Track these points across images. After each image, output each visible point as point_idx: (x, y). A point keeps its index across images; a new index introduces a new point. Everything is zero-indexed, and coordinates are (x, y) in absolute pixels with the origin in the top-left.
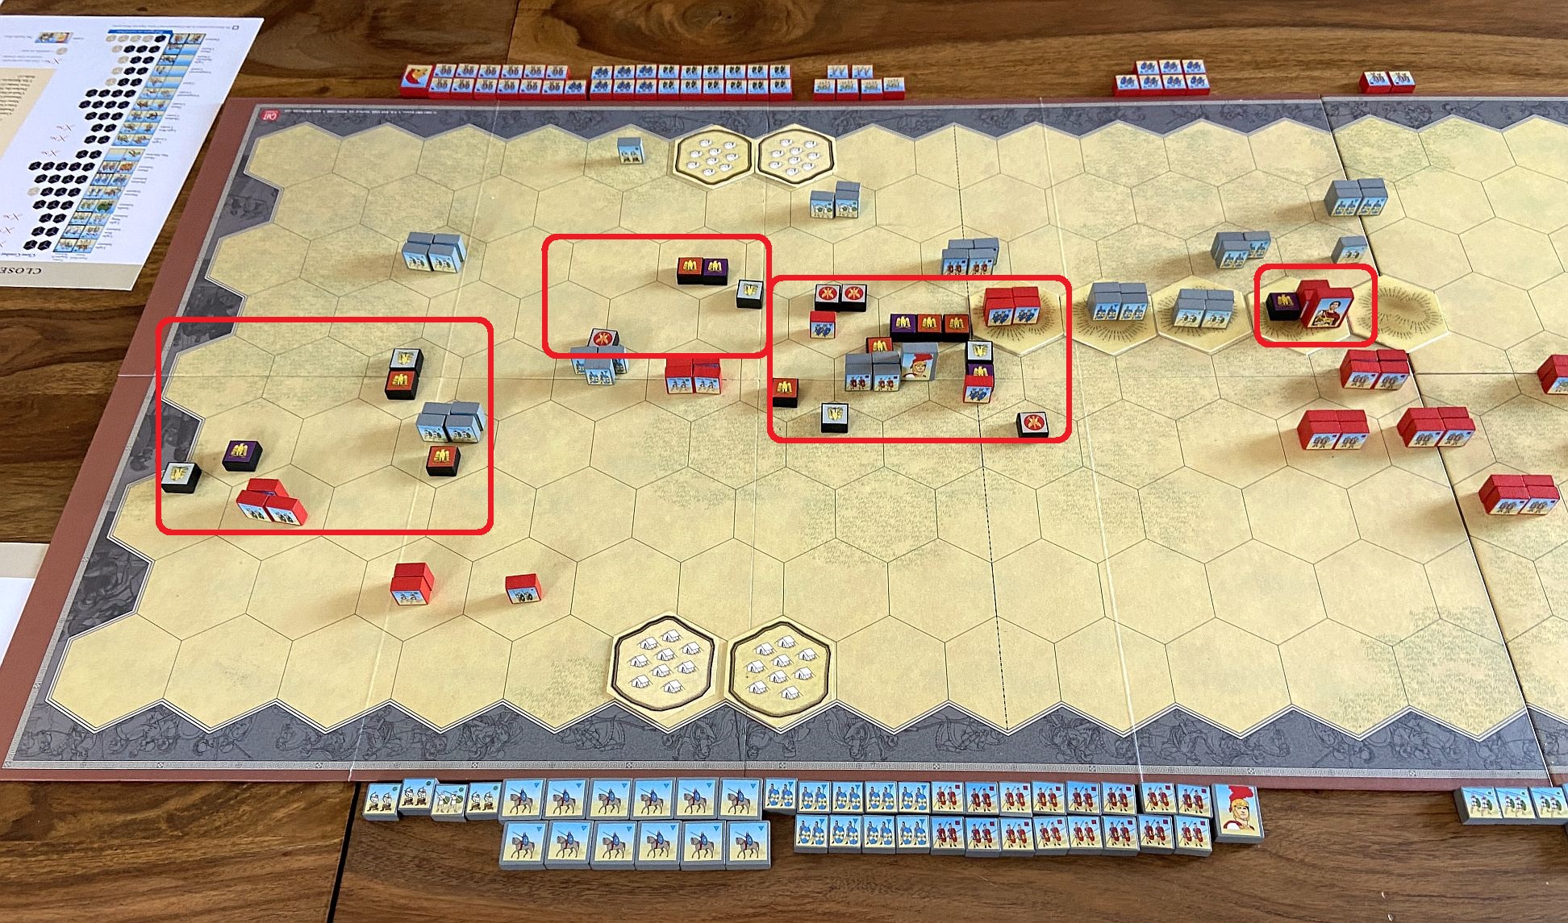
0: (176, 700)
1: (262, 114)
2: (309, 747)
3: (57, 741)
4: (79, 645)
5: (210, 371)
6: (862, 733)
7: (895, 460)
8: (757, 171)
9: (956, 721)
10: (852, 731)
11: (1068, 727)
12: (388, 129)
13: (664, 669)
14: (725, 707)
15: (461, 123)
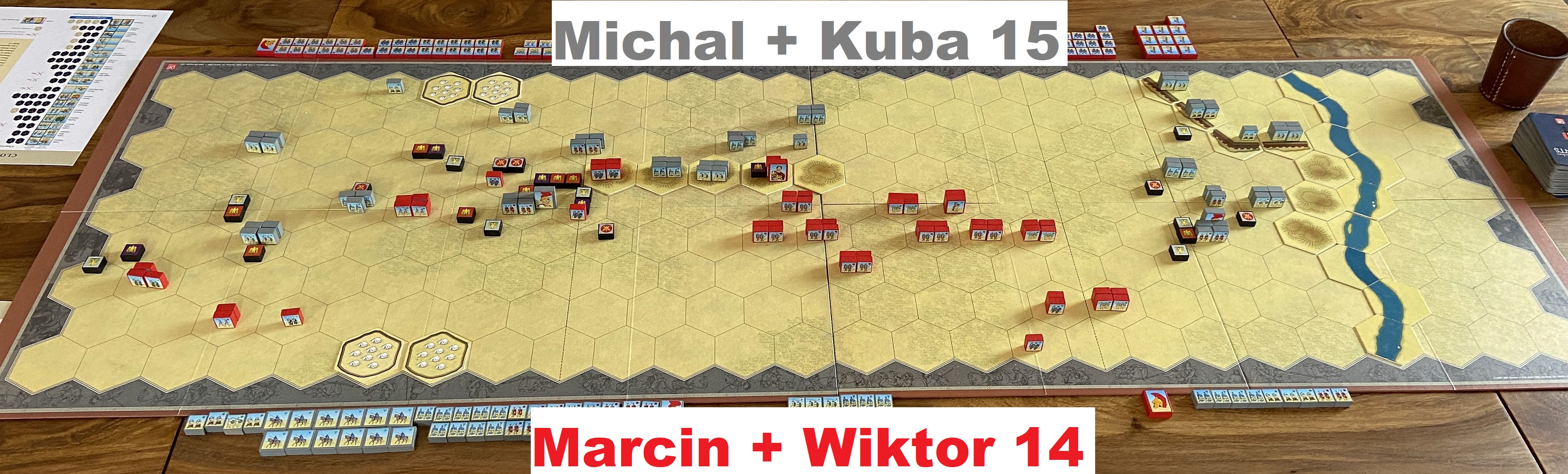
0: (82, 378)
1: (166, 65)
2: (156, 400)
3: (10, 399)
4: (26, 351)
5: (117, 209)
6: (478, 385)
7: (525, 250)
8: (472, 98)
9: (532, 378)
10: (473, 383)
11: (594, 378)
12: (246, 74)
13: (370, 357)
14: (402, 375)
15: (292, 71)
